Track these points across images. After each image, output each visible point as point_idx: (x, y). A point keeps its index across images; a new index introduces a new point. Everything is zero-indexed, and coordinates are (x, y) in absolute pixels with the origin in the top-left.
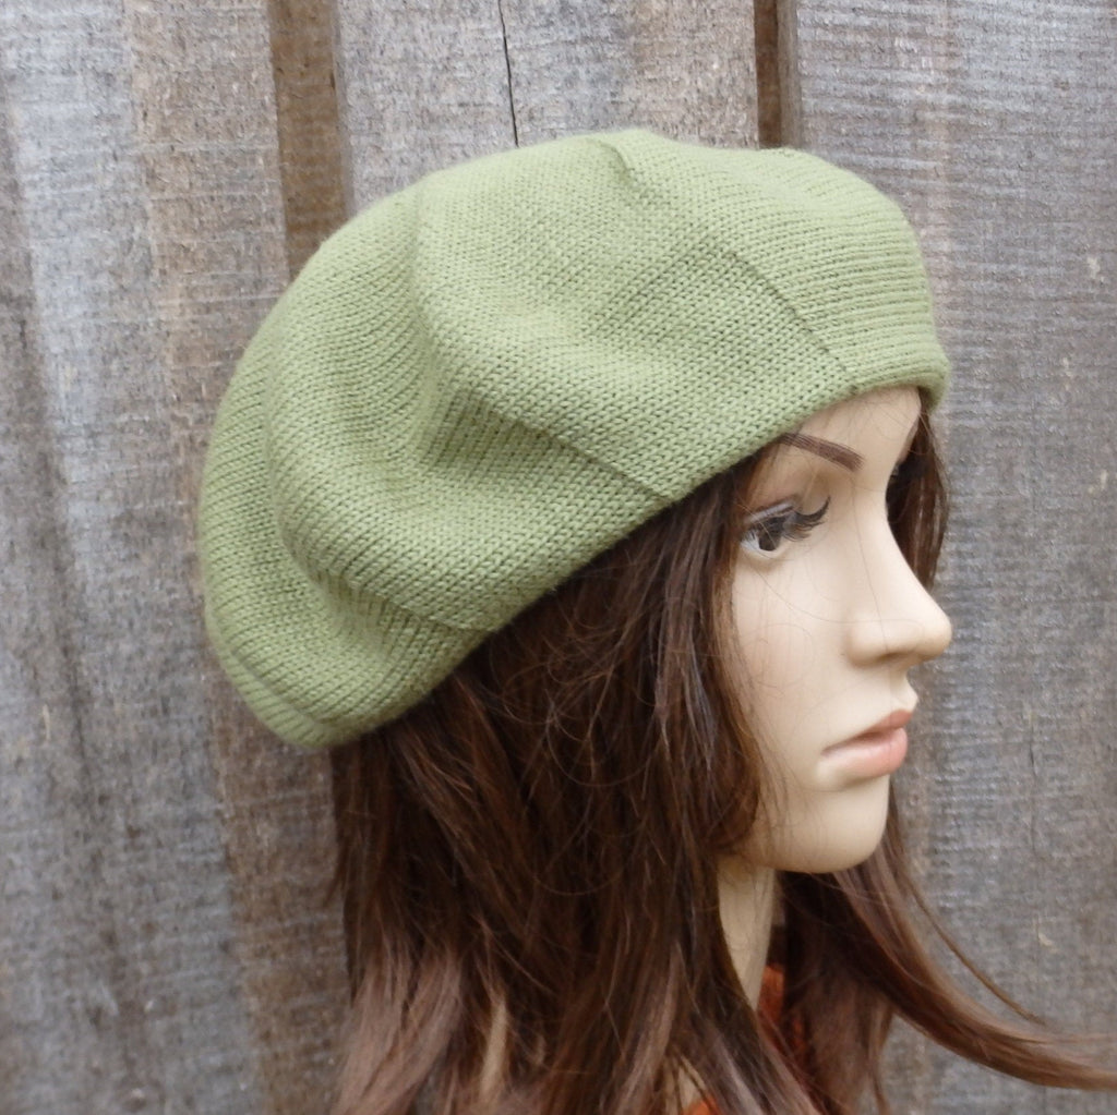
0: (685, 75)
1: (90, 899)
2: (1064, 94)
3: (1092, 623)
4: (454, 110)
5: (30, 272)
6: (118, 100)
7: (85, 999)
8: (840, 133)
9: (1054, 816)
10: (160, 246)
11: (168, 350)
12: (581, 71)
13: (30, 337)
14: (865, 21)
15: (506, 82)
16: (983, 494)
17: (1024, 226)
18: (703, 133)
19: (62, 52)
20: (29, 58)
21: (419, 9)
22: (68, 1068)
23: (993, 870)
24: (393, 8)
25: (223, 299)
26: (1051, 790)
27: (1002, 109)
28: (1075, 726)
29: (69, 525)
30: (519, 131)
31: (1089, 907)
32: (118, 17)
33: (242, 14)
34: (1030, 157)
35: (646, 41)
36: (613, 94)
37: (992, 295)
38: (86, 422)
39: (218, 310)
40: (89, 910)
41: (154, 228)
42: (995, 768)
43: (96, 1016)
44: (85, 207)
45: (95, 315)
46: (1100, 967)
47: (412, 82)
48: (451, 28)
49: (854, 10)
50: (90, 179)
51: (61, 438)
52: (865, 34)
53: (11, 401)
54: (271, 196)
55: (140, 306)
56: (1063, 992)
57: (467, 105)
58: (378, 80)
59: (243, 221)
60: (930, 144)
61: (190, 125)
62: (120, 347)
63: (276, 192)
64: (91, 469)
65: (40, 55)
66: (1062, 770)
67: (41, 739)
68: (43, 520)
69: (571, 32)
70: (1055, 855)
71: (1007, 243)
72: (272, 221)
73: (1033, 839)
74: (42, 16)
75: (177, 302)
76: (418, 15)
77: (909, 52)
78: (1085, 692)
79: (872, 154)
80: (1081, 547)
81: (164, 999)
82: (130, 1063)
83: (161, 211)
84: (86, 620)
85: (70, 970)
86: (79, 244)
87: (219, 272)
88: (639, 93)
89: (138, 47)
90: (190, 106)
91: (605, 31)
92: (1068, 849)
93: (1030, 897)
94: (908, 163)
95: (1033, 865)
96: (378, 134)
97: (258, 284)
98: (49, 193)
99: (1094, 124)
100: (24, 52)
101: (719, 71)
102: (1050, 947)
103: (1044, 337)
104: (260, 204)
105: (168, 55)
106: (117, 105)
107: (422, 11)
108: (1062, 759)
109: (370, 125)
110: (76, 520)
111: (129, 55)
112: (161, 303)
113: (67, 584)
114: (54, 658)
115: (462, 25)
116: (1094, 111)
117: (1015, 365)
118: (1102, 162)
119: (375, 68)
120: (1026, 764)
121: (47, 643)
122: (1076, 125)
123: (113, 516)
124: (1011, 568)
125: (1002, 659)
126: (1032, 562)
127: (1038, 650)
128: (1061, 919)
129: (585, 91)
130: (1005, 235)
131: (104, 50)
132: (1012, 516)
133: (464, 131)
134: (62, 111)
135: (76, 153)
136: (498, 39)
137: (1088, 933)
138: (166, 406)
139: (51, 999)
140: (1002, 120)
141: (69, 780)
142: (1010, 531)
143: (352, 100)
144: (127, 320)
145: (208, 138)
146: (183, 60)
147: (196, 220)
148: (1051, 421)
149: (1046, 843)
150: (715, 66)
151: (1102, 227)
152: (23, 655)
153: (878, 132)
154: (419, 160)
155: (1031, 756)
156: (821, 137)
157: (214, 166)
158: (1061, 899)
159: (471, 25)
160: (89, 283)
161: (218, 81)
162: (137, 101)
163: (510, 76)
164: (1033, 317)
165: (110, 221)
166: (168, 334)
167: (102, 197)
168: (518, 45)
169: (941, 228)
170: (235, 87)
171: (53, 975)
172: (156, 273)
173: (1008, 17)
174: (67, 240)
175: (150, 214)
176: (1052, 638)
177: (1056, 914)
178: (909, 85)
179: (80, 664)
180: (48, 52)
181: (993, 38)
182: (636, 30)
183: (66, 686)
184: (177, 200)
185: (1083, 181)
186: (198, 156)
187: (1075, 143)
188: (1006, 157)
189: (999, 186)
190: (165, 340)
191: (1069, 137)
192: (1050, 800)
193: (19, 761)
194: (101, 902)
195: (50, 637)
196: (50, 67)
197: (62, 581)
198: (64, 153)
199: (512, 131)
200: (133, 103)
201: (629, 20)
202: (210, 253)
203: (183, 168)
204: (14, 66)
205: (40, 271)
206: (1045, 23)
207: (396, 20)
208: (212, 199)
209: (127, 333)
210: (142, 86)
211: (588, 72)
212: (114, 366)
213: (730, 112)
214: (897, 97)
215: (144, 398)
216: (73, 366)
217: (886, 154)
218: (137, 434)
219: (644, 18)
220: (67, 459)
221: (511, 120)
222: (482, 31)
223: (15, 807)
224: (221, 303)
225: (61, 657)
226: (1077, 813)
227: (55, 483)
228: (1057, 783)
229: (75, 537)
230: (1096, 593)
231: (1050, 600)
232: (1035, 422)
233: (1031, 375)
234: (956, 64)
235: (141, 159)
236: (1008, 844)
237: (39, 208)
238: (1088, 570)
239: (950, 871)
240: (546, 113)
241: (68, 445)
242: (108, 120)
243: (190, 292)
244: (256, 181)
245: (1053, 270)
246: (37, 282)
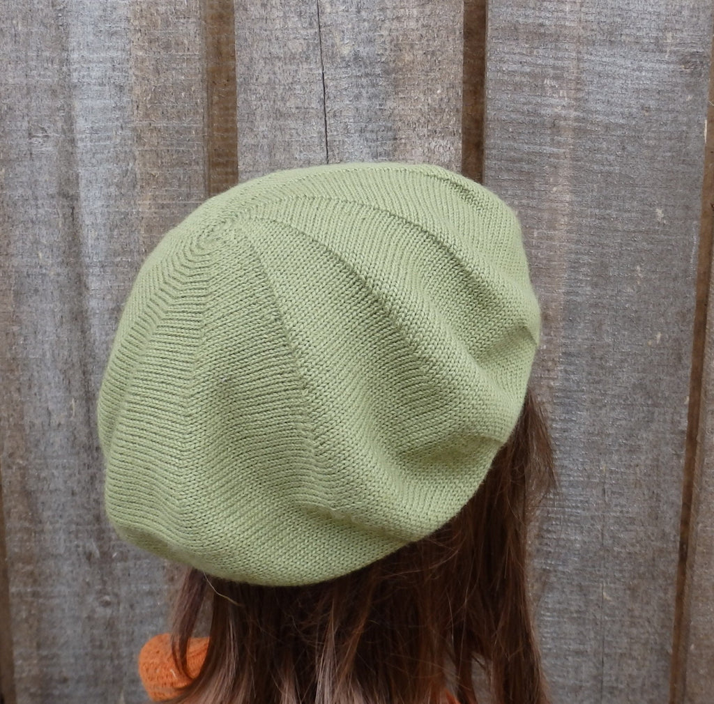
0: (421, 96)
1: (89, 498)
2: (647, 114)
3: (646, 419)
4: (293, 110)
5: (78, 183)
6: (125, 99)
7: (84, 547)
8: (508, 131)
9: (616, 527)
10: (141, 174)
11: (142, 226)
12: (364, 92)
13: (76, 216)
14: (527, 69)
15: (322, 96)
16: (582, 339)
17: (617, 189)
18: (429, 128)
19: (99, 74)
20: (83, 77)
21: (278, 57)
22: (75, 579)
23: (577, 552)
24: (264, 56)
25: (171, 202)
26: (616, 512)
27: (607, 122)
28: (632, 477)
29: (89, 310)
30: (328, 123)
31: (635, 582)
32: (127, 57)
33: (189, 57)
34: (624, 149)
35: (401, 77)
36: (380, 105)
37: (595, 227)
38: (100, 259)
39: (168, 207)
40: (88, 503)
41: (139, 164)
42: (581, 495)
43: (89, 556)
44: (106, 152)
45: (108, 206)
46: (640, 617)
47: (272, 96)
48: (294, 67)
49: (521, 63)
50: (109, 138)
51: (88, 267)
52: (527, 76)
53: (65, 246)
54: (198, 150)
55: (129, 203)
56: (616, 627)
57: (301, 108)
58: (254, 94)
59: (182, 163)
60: (561, 139)
61: (160, 113)
62: (119, 223)
63: (200, 149)
64: (101, 283)
65: (89, 75)
66: (622, 501)
67: (70, 415)
68: (77, 307)
69: (359, 71)
70: (615, 549)
71: (606, 198)
72: (198, 163)
73: (603, 538)
74: (91, 56)
75: (148, 202)
76: (277, 60)
77: (552, 87)
78: (640, 458)
79: (527, 143)
80: (641, 375)
81: (122, 553)
82: (104, 583)
83: (143, 156)
84: (94, 358)
85: (78, 531)
86: (102, 170)
87: (169, 189)
88: (395, 104)
89: (136, 73)
90: (160, 103)
91: (378, 71)
92: (624, 547)
93: (599, 571)
94: (548, 149)
95: (601, 553)
96: (252, 122)
97: (189, 196)
98: (89, 144)
99: (665, 132)
100: (81, 74)
101: (440, 94)
102: (610, 601)
103: (625, 252)
104: (192, 154)
105: (151, 77)
106: (125, 101)
107: (280, 59)
108: (623, 495)
109: (248, 117)
110: (93, 308)
111: (132, 76)
112: (139, 202)
113: (87, 339)
114: (78, 376)
115: (300, 66)
116: (666, 124)
117: (606, 268)
118: (669, 154)
119: (253, 87)
120: (600, 494)
121: (76, 368)
122: (653, 132)
123: (110, 308)
124: (598, 382)
125: (589, 434)
126: (611, 381)
127: (611, 431)
128: (617, 586)
129: (365, 103)
130: (604, 193)
131: (120, 74)
132: (599, 353)
133: (299, 122)
134: (98, 104)
135: (103, 125)
136: (319, 74)
137: (634, 597)
138: (139, 254)
139: (68, 545)
140: (607, 127)
141: (82, 438)
142: (598, 361)
143: (239, 103)
144: (123, 210)
145: (168, 120)
146: (158, 80)
147: (159, 161)
148: (628, 301)
149: (610, 542)
150: (439, 92)
151: (667, 191)
152: (65, 372)
153: (531, 131)
154: (273, 137)
155: (604, 490)
156: (497, 133)
157: (170, 134)
158: (618, 575)
159: (305, 66)
160: (106, 190)
161: (175, 91)
162: (134, 100)
163: (325, 93)
164: (619, 241)
165: (117, 159)
166: (143, 218)
167: (115, 147)
168: (330, 77)
169: (566, 187)
170: (183, 94)
171: (70, 533)
172: (139, 187)
173: (614, 69)
174: (96, 168)
175: (137, 157)
176: (621, 425)
177: (615, 583)
178: (552, 106)
179: (91, 380)
180: (93, 74)
181: (603, 81)
182: (395, 71)
183: (84, 390)
184: (151, 150)
185: (656, 165)
186: (162, 128)
187: (652, 142)
188: (608, 148)
189: (603, 165)
190: (141, 221)
191: (648, 139)
192: (614, 517)
193: (59, 425)
194: (94, 500)
195: (77, 366)
196: (94, 81)
197: (84, 338)
198: (97, 125)
199: (324, 122)
200: (132, 101)
201: (392, 65)
202: (166, 178)
203: (155, 134)
204: (76, 81)
205: (83, 183)
206: (637, 73)
207: (265, 63)
208: (168, 151)
209: (123, 216)
210: (137, 92)
211: (367, 92)
212: (115, 233)
213: (446, 117)
214: (543, 112)
215: (129, 250)
216: (95, 231)
217: (536, 144)
218: (124, 268)
219: (400, 65)
220: (90, 277)
221: (324, 117)
222: (311, 70)
223: (56, 447)
224: (169, 204)
225: (82, 376)
226: (630, 527)
227: (84, 289)
228: (619, 508)
229: (92, 317)
230: (650, 403)
231: (621, 404)
232: (617, 300)
233: (616, 274)
234: (580, 95)
235: (134, 129)
236: (586, 539)
237: (84, 151)
238: (645, 389)
239: (549, 549)
240: (343, 114)
241: (91, 271)
242: (119, 109)
243: (155, 198)
244: (190, 142)
245: (634, 214)
246: (81, 189)
